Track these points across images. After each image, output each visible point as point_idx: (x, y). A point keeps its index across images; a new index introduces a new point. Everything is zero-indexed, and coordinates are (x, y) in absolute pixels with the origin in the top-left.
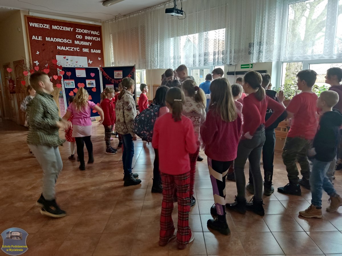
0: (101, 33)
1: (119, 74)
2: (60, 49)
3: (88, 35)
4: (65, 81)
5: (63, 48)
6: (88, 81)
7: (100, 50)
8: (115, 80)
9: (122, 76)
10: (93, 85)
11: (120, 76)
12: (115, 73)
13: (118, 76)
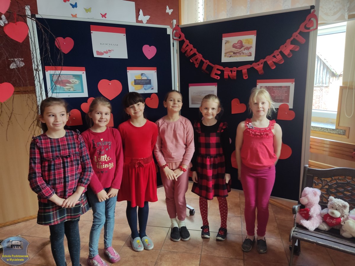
1: (240, 45)
4: (48, 73)
6: (133, 74)
8: (223, 69)
9: (253, 50)
10: (149, 86)
11: (243, 53)
12: (227, 42)
13: (238, 51)
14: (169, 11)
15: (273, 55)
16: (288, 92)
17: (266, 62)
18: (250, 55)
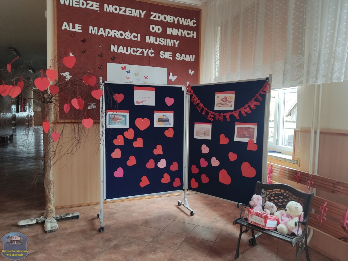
0: (198, 23)
1: (225, 100)
2: (116, 51)
3: (173, 26)
4: (108, 114)
5: (122, 50)
7: (194, 56)
8: (215, 114)
9: (233, 103)
10: (167, 123)
11: (227, 105)
12: (218, 97)
13: (224, 103)
14: (191, 72)
15: (244, 107)
16: (253, 131)
17: (240, 111)
18: (231, 107)
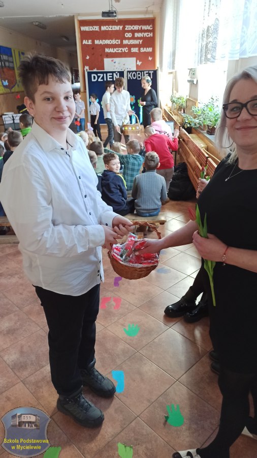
0: (154, 27)
2: (108, 51)
3: (138, 31)
5: (111, 50)
7: (152, 48)
14: (150, 59)
